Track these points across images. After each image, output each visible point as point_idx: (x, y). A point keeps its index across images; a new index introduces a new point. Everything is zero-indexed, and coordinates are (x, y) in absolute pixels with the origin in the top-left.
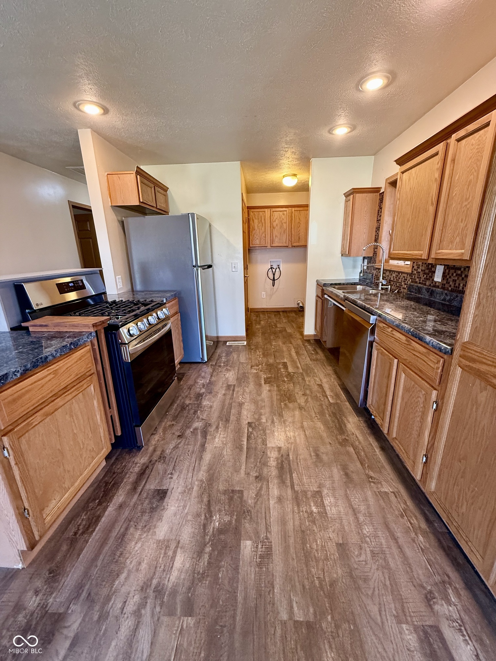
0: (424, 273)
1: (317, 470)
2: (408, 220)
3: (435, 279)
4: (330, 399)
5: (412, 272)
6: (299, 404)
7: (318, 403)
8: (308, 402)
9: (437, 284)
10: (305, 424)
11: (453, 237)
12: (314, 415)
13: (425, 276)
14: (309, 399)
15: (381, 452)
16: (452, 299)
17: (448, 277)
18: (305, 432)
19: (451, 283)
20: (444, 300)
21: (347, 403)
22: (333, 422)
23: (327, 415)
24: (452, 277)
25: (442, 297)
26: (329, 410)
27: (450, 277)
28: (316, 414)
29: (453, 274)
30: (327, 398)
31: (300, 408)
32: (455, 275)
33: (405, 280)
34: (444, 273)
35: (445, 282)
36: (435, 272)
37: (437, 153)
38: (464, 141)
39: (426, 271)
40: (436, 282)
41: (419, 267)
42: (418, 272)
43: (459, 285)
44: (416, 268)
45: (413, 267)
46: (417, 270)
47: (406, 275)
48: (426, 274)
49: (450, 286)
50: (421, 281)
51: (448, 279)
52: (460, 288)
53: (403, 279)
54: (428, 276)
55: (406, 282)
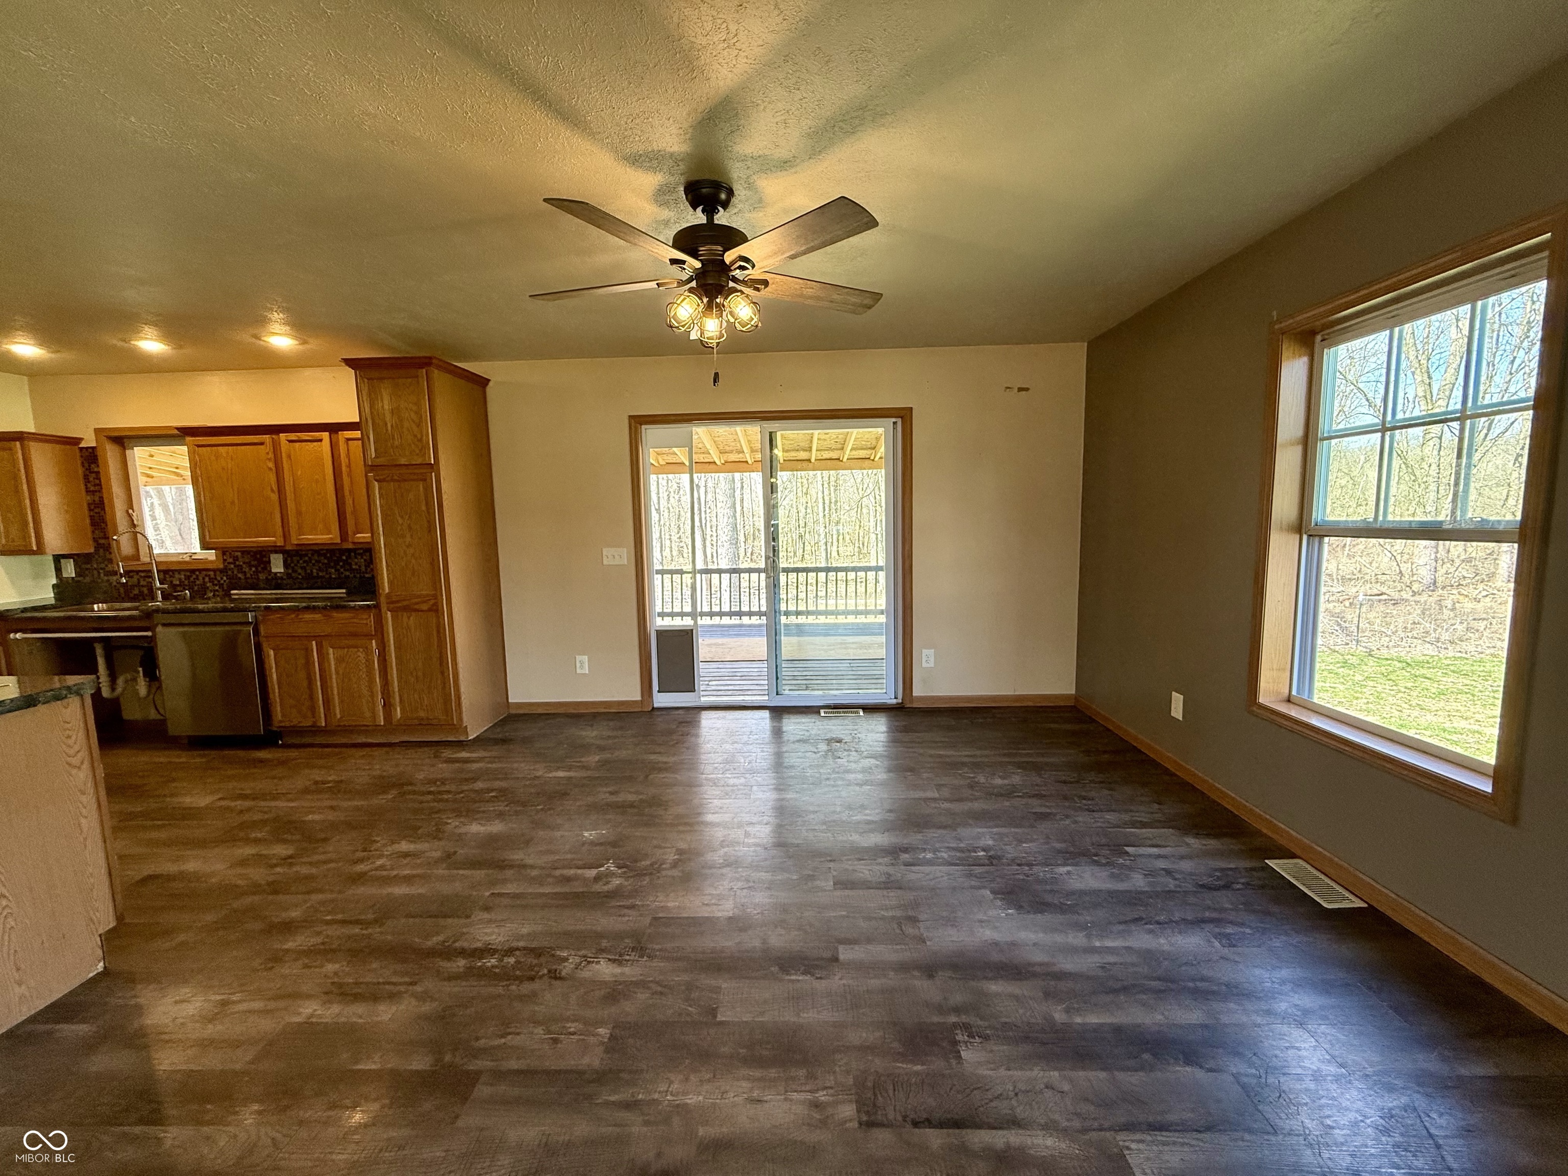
3: (274, 570)
5: (226, 567)
9: (278, 575)
13: (253, 569)
17: (292, 565)
19: (299, 571)
24: (298, 565)
27: (296, 565)
29: (298, 562)
32: (301, 562)
33: (211, 580)
34: (285, 562)
35: (290, 571)
36: (269, 562)
37: (262, 444)
38: (297, 444)
39: (253, 563)
40: (276, 574)
41: (236, 559)
42: (238, 566)
43: (312, 571)
44: (231, 560)
45: (225, 560)
46: (234, 563)
47: (212, 573)
48: (253, 566)
49: (300, 574)
50: (248, 575)
51: (293, 568)
52: (315, 574)
53: (207, 579)
54: (260, 569)
55: (216, 582)
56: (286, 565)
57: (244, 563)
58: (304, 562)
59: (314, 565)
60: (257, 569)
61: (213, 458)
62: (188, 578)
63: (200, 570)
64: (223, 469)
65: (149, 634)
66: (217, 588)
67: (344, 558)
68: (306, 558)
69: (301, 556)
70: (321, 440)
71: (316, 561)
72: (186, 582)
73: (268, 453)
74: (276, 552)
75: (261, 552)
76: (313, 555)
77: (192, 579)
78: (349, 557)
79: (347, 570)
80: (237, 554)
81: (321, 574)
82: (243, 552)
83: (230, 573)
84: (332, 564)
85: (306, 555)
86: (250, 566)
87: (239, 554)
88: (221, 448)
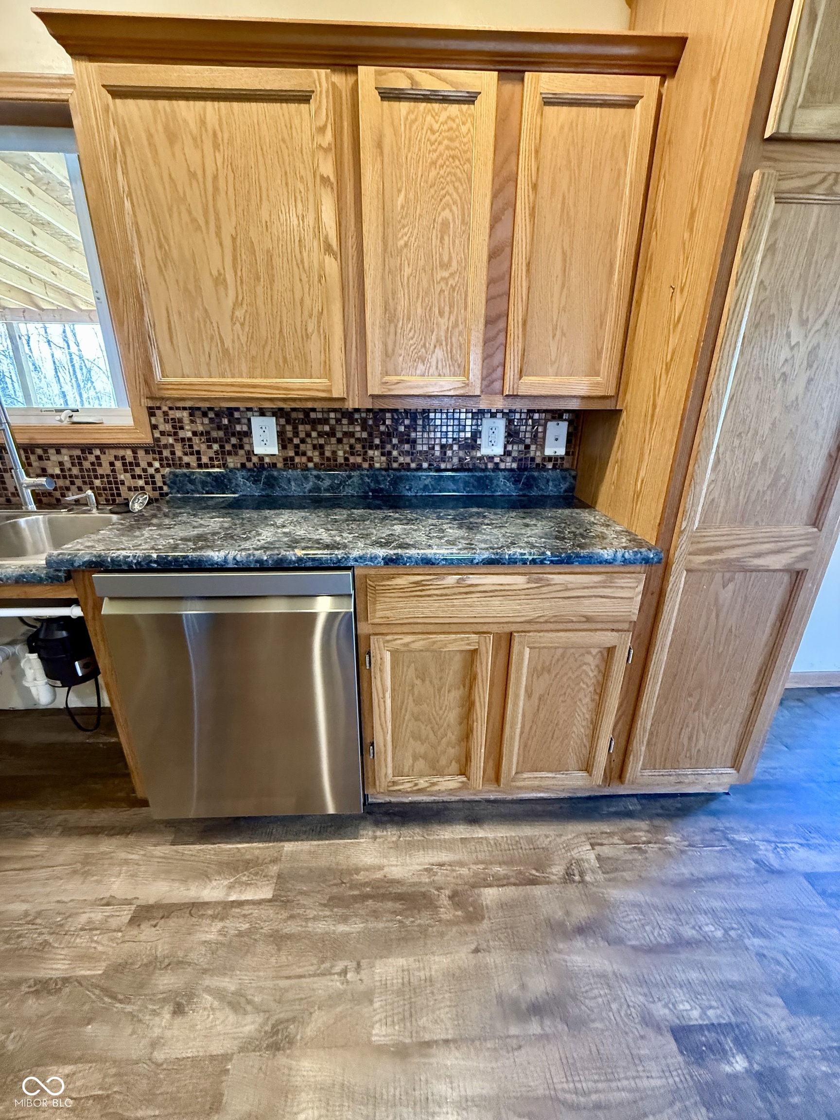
0: (208, 440)
1: (598, 1025)
2: (219, 281)
3: (259, 450)
4: (248, 895)
5: (157, 440)
6: (248, 1046)
7: (261, 947)
8: (238, 993)
9: (267, 460)
10: (380, 1034)
11: (424, 346)
12: (336, 984)
13: (216, 447)
14: (229, 984)
15: (486, 827)
16: (340, 484)
17: (296, 441)
18: (428, 1044)
19: (309, 454)
20: (317, 489)
21: (289, 847)
22: (375, 914)
23: (342, 928)
24: (308, 440)
25: (309, 486)
26: (311, 913)
27: (303, 441)
28: (327, 973)
29: (308, 435)
30: (240, 904)
31: (275, 1047)
32: (314, 434)
33: (128, 467)
34: (281, 434)
35: (291, 453)
36: (248, 434)
37: (303, 98)
38: (404, 107)
39: (214, 434)
40: (261, 458)
41: (178, 425)
42: (183, 440)
43: (334, 453)
44: (168, 427)
45: (154, 427)
46: (176, 434)
47: (129, 453)
48: (215, 441)
49: (310, 459)
50: (205, 460)
51: (297, 446)
52: (341, 460)
53: (118, 464)
54: (228, 447)
55: (138, 471)
56: (283, 441)
57: (195, 434)
58: (320, 435)
59: (340, 441)
60: (222, 447)
61: (160, 139)
62: (77, 461)
63: (103, 447)
64: (193, 175)
65: (75, 612)
66: (141, 483)
67: (402, 429)
68: (327, 428)
69: (314, 423)
70: (470, 99)
71: (345, 434)
72: (75, 471)
73: (322, 130)
74: (262, 413)
75: (230, 411)
76: (338, 421)
77: (87, 465)
78: (413, 427)
79: (408, 453)
80: (178, 414)
81: (352, 460)
82: (192, 411)
83: (166, 453)
84: (377, 441)
85: (326, 421)
86: (210, 441)
87: (185, 414)
88: (181, 105)
